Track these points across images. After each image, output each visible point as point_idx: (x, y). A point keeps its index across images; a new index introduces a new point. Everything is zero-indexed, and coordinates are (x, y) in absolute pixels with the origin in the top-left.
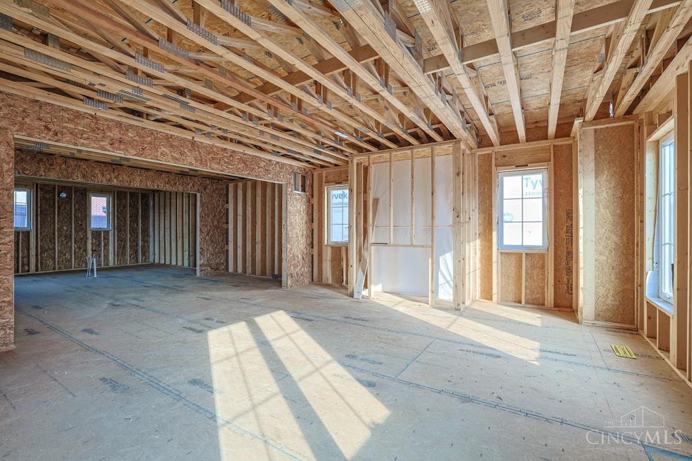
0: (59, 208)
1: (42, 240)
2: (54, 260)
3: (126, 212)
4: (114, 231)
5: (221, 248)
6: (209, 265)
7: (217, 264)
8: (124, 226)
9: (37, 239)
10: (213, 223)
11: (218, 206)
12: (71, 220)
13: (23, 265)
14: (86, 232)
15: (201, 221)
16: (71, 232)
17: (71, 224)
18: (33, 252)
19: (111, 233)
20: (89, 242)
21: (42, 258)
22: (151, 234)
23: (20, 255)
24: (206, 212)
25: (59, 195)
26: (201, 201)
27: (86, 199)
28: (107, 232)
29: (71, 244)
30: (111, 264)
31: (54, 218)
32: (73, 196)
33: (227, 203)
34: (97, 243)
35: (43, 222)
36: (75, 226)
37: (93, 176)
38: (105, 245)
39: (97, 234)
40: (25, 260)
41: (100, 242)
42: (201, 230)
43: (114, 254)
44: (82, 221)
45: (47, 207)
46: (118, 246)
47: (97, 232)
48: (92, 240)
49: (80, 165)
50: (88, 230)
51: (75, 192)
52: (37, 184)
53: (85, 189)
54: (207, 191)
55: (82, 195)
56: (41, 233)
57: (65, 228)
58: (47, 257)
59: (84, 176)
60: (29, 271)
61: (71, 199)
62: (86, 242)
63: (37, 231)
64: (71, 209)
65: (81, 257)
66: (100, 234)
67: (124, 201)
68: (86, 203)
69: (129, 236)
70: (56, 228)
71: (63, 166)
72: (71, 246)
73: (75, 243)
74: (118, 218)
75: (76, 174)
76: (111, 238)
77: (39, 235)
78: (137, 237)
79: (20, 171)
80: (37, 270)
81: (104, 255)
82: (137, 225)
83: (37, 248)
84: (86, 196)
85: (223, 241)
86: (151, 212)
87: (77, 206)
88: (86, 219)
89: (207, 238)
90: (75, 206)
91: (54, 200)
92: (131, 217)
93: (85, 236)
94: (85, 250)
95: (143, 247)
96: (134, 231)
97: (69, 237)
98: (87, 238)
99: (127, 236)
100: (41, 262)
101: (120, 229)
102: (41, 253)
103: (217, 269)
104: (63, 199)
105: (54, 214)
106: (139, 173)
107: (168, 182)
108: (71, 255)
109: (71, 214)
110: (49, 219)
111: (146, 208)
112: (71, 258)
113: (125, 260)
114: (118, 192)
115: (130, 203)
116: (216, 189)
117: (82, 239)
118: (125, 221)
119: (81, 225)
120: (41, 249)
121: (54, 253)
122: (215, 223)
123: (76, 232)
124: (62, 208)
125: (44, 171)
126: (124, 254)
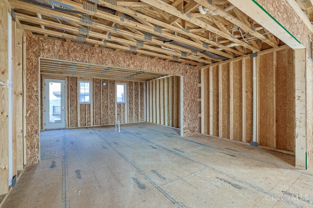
0: (103, 91)
1: (95, 108)
2: (101, 119)
3: (133, 93)
4: (127, 103)
5: (196, 116)
6: (189, 128)
7: (194, 127)
8: (132, 101)
9: (93, 108)
10: (191, 98)
11: (194, 85)
12: (108, 97)
13: (88, 121)
14: (114, 104)
15: (184, 96)
16: (108, 104)
17: (108, 100)
18: (92, 115)
19: (126, 105)
20: (116, 109)
21: (96, 118)
22: (145, 105)
23: (87, 117)
24: (187, 89)
25: (102, 84)
26: (184, 81)
27: (114, 86)
28: (124, 104)
29: (108, 110)
30: (126, 122)
31: (101, 97)
32: (109, 85)
33: (200, 82)
34: (120, 110)
35: (96, 99)
36: (110, 101)
37: (118, 62)
38: (123, 112)
39: (119, 105)
40: (89, 119)
41: (121, 109)
42: (184, 103)
43: (128, 116)
44: (113, 98)
45: (98, 91)
46: (129, 112)
47: (119, 104)
48: (117, 109)
49: (110, 54)
50: (116, 103)
51: (110, 82)
52: (93, 79)
53: (114, 81)
54: (188, 74)
55: (113, 84)
56: (95, 105)
57: (105, 102)
58: (98, 118)
59: (113, 62)
60: (90, 125)
61: (108, 86)
62: (114, 109)
63: (93, 104)
64: (108, 92)
65: (113, 118)
66: (121, 106)
67: (132, 87)
68: (114, 89)
69: (134, 106)
70: (102, 102)
71: (100, 55)
72: (108, 112)
73: (110, 110)
74: (129, 96)
75: (108, 61)
76: (126, 107)
77: (94, 106)
78: (138, 107)
79: (74, 58)
80: (93, 125)
81: (123, 117)
82: (138, 100)
83: (93, 113)
84: (114, 84)
85: (197, 110)
86: (145, 92)
87: (110, 90)
88: (114, 97)
89: (188, 109)
90: (109, 90)
91: (100, 87)
92: (135, 96)
93: (114, 106)
94: (114, 114)
95: (141, 112)
96: (136, 103)
97: (107, 107)
98: (115, 108)
99: (133, 106)
100: (95, 120)
101: (130, 103)
102: (95, 116)
103: (194, 131)
104: (104, 86)
105: (101, 94)
106: (146, 60)
107: (164, 68)
108: (108, 117)
109: (108, 94)
110: (98, 97)
111: (142, 90)
112: (108, 118)
113: (132, 120)
114: (129, 82)
115: (135, 88)
116: (193, 73)
117: (113, 108)
118: (132, 98)
119: (112, 100)
120: (95, 113)
121: (101, 115)
122: (193, 98)
123: (110, 104)
124: (104, 91)
125: (88, 59)
126: (132, 116)
